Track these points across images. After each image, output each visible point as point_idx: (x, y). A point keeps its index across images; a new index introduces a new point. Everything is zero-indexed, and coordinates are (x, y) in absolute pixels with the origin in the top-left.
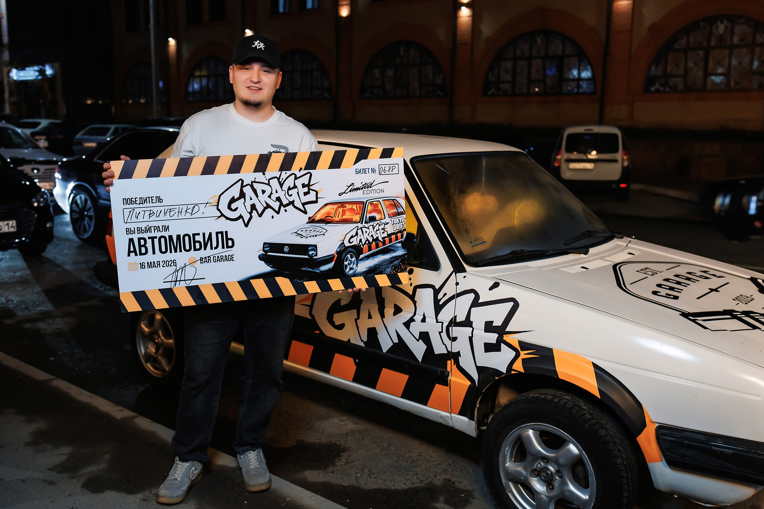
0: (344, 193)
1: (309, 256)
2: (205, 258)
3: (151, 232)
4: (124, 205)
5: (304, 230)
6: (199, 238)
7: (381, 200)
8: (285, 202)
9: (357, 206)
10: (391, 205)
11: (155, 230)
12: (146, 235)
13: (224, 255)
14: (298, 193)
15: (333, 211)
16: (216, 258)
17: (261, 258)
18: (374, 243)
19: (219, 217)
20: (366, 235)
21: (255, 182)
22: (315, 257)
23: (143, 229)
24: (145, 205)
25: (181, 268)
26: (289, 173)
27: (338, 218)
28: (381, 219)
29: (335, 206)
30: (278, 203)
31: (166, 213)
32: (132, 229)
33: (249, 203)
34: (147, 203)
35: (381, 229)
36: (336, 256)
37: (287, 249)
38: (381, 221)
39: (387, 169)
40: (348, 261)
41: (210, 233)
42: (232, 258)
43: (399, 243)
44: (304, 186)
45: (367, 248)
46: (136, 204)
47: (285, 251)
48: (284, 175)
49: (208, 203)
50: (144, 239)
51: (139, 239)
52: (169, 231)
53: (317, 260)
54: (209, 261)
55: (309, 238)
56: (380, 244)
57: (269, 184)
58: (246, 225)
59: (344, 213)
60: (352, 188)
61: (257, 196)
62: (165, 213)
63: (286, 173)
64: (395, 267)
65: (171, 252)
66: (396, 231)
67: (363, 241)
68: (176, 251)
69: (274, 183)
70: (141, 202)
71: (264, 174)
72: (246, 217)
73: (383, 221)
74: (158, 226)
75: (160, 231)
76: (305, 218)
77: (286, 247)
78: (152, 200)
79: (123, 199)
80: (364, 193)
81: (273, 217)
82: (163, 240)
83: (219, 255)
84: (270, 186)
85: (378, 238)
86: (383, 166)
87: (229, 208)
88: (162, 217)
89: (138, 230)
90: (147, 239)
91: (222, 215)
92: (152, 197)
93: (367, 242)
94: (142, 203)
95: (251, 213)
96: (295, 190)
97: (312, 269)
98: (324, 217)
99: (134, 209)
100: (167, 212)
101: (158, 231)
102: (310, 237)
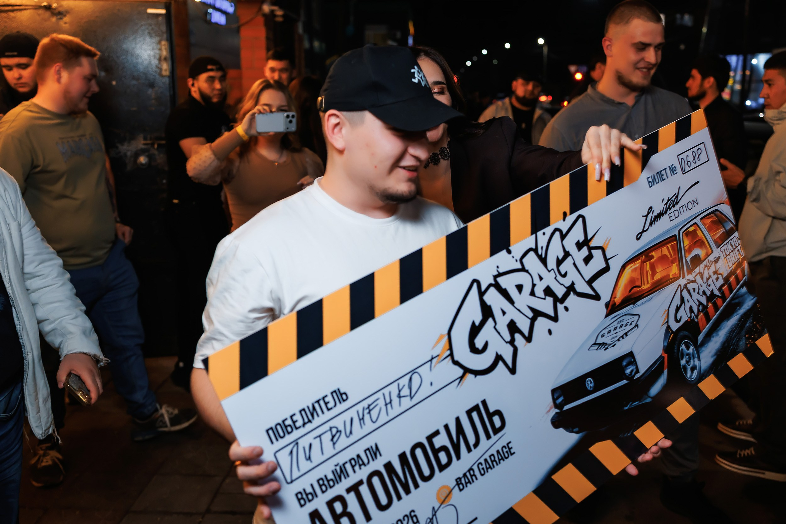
0: (644, 231)
1: (627, 378)
2: (465, 475)
3: (348, 476)
4: (272, 442)
5: (606, 331)
6: (441, 440)
7: (697, 220)
8: (560, 292)
9: (668, 248)
10: (713, 222)
11: (353, 467)
12: (340, 489)
13: (493, 451)
14: (574, 264)
15: (636, 275)
16: (482, 465)
17: (557, 423)
18: (710, 305)
19: (462, 378)
20: (695, 296)
21: (500, 275)
22: (638, 376)
23: (331, 476)
24: (317, 421)
25: (429, 520)
26: (548, 230)
27: (648, 283)
28: (708, 255)
29: (638, 264)
30: (550, 300)
31: (363, 418)
32: (309, 490)
33: (503, 323)
34: (318, 416)
35: (712, 274)
36: (665, 355)
37: (591, 382)
38: (708, 259)
39: (691, 158)
40: (684, 357)
41: (458, 420)
42: (510, 449)
43: (742, 286)
44: (579, 246)
45: (704, 318)
46: (297, 428)
47: (589, 388)
48: (543, 240)
49: (432, 358)
50: (340, 498)
51: (330, 504)
52: (381, 455)
53: (642, 378)
54: (474, 478)
55: (618, 343)
56: (719, 301)
57: (523, 269)
58: (513, 371)
59: (653, 268)
60: (652, 217)
61: (512, 302)
62: (360, 420)
63: (544, 234)
64: (749, 332)
65: (399, 498)
66: (734, 267)
67: (695, 309)
68: (408, 492)
69: (531, 261)
70: (306, 420)
71: (509, 252)
72: (507, 353)
73: (711, 258)
74: (358, 456)
75: (364, 464)
76: (600, 307)
77: (588, 380)
78: (326, 404)
79: (267, 431)
80: (672, 218)
81: (550, 332)
82: (376, 481)
83: (487, 456)
84: (527, 271)
85: (712, 292)
86: (684, 156)
87: (474, 349)
88: (358, 432)
89: (320, 486)
90: (344, 494)
91: (467, 370)
92: (323, 398)
93: (701, 308)
94: (310, 421)
95: (512, 342)
96: (569, 260)
97: (640, 400)
98: (627, 294)
99: (297, 443)
100: (363, 415)
101: (360, 466)
102: (619, 340)
